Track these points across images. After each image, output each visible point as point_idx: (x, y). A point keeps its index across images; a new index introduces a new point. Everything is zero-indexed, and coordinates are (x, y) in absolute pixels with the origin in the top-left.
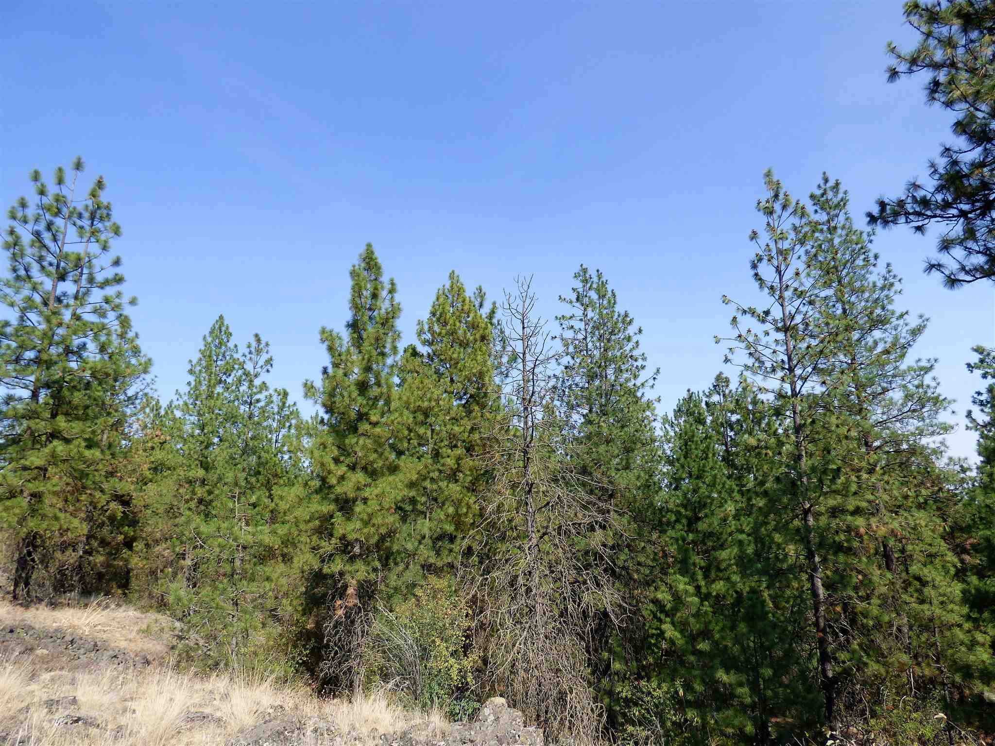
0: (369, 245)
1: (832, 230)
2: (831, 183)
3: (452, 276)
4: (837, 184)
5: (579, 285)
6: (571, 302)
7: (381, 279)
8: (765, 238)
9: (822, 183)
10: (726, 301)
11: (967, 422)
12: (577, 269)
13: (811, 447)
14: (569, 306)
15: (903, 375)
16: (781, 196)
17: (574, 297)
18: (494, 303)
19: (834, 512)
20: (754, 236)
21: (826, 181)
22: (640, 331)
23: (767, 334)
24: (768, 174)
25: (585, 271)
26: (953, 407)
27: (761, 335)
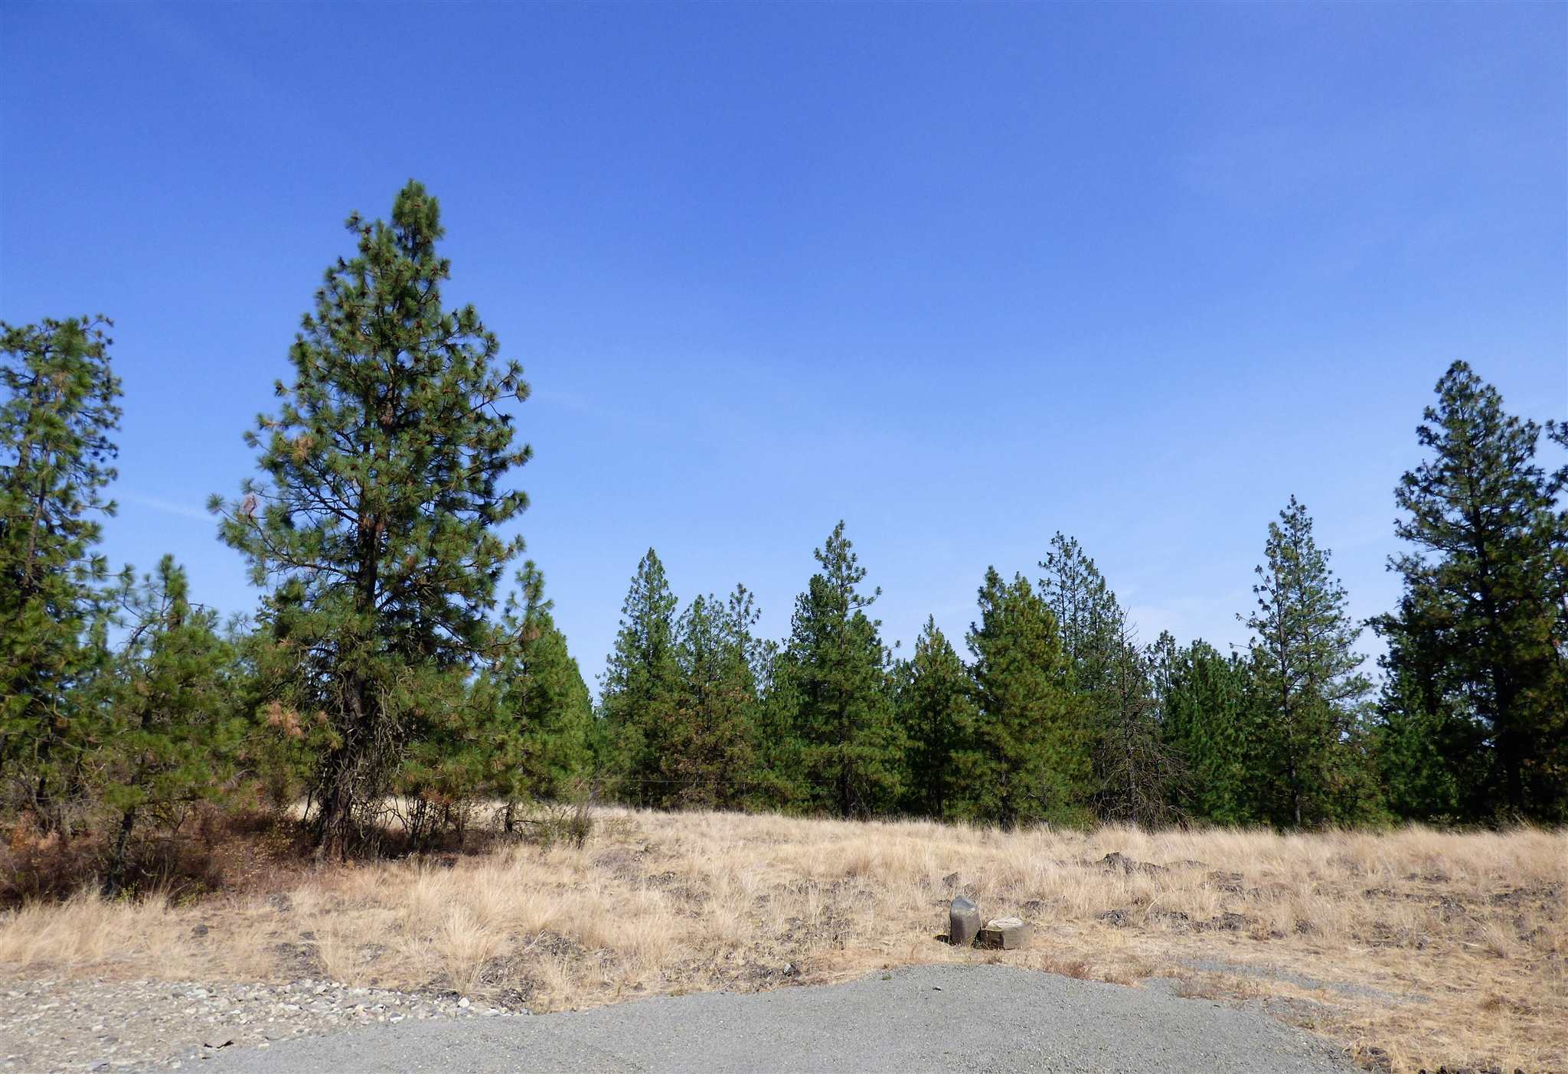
2: (1299, 506)
4: (1303, 508)
5: (1055, 551)
9: (1290, 503)
12: (1054, 535)
25: (1062, 538)
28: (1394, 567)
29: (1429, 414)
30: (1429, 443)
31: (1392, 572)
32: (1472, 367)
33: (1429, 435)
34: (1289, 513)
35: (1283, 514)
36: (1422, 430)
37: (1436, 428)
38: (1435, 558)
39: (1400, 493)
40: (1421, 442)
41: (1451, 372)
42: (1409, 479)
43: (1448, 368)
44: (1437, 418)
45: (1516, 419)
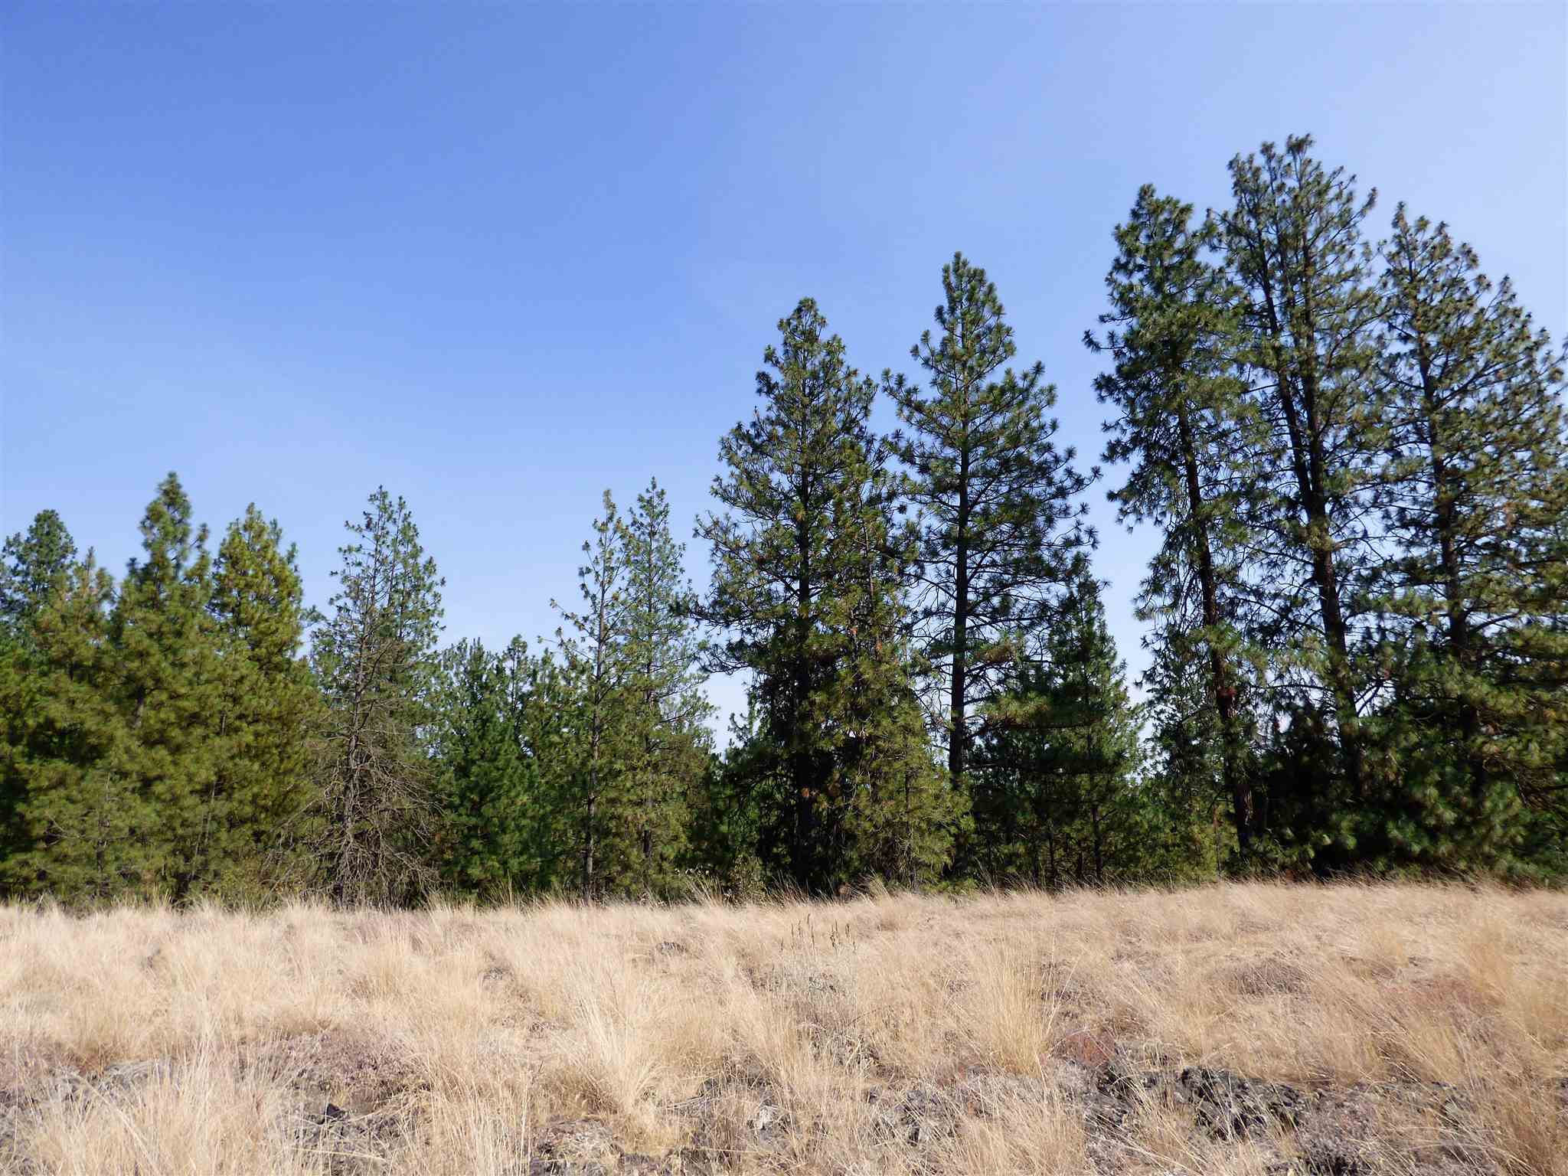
0: (172, 475)
1: (652, 534)
2: (658, 489)
3: (250, 509)
4: (663, 493)
5: (374, 510)
6: (359, 529)
7: (189, 521)
8: (596, 551)
9: (650, 487)
10: (553, 603)
11: (729, 723)
12: (375, 490)
13: (603, 747)
14: (358, 535)
15: (686, 681)
16: (615, 520)
17: (363, 522)
18: (294, 545)
19: (612, 802)
20: (586, 547)
21: (654, 487)
22: (443, 582)
23: (583, 639)
24: (607, 493)
25: (384, 495)
26: (717, 713)
27: (578, 641)
28: (702, 532)
29: (769, 357)
30: (768, 393)
31: (700, 538)
32: (818, 306)
33: (768, 384)
34: (647, 497)
35: (641, 499)
36: (762, 377)
37: (776, 376)
38: (749, 528)
39: (727, 447)
40: (759, 391)
41: (799, 310)
42: (739, 432)
43: (796, 306)
44: (777, 362)
45: (855, 373)
